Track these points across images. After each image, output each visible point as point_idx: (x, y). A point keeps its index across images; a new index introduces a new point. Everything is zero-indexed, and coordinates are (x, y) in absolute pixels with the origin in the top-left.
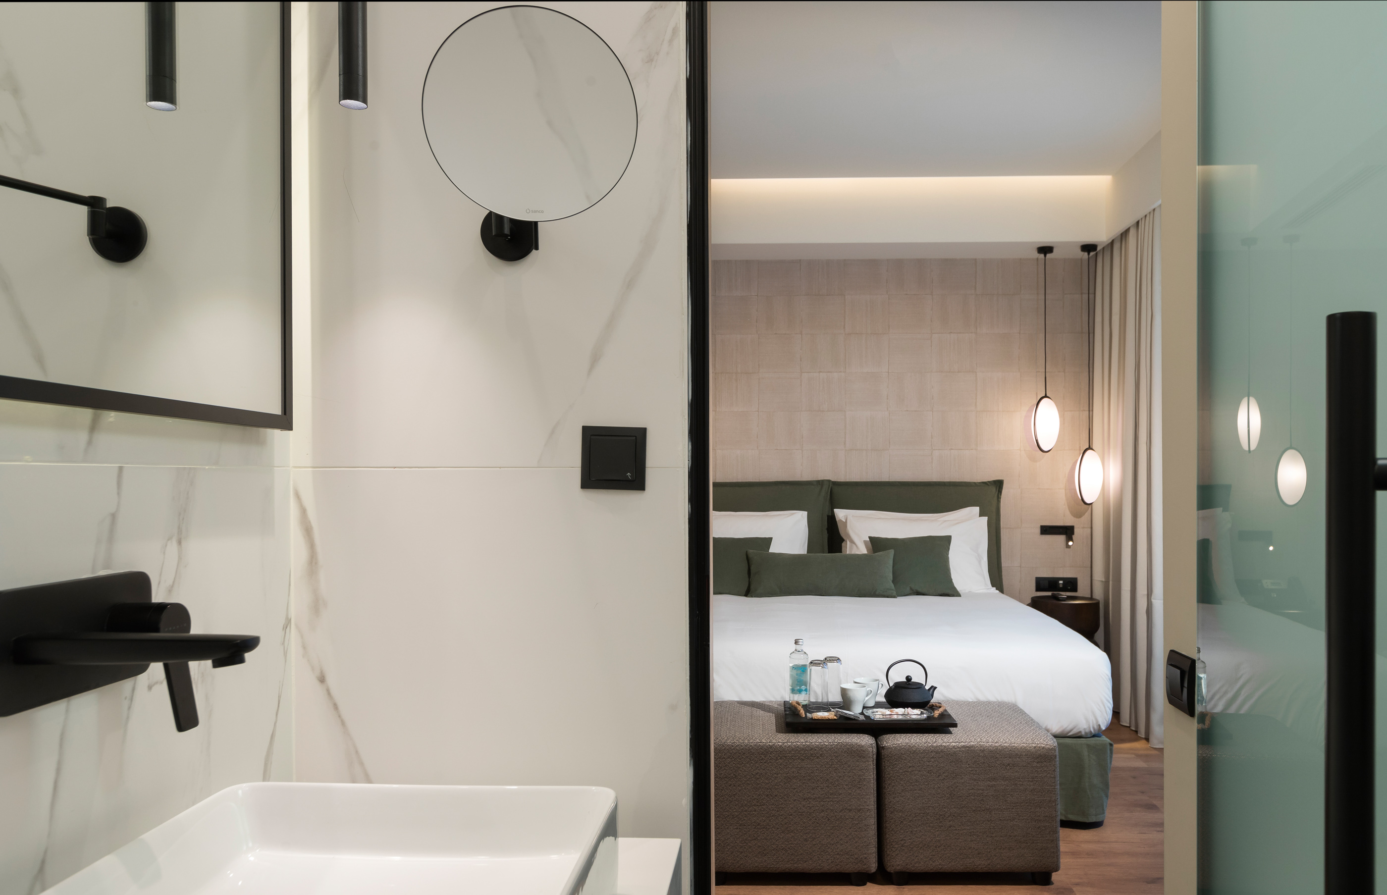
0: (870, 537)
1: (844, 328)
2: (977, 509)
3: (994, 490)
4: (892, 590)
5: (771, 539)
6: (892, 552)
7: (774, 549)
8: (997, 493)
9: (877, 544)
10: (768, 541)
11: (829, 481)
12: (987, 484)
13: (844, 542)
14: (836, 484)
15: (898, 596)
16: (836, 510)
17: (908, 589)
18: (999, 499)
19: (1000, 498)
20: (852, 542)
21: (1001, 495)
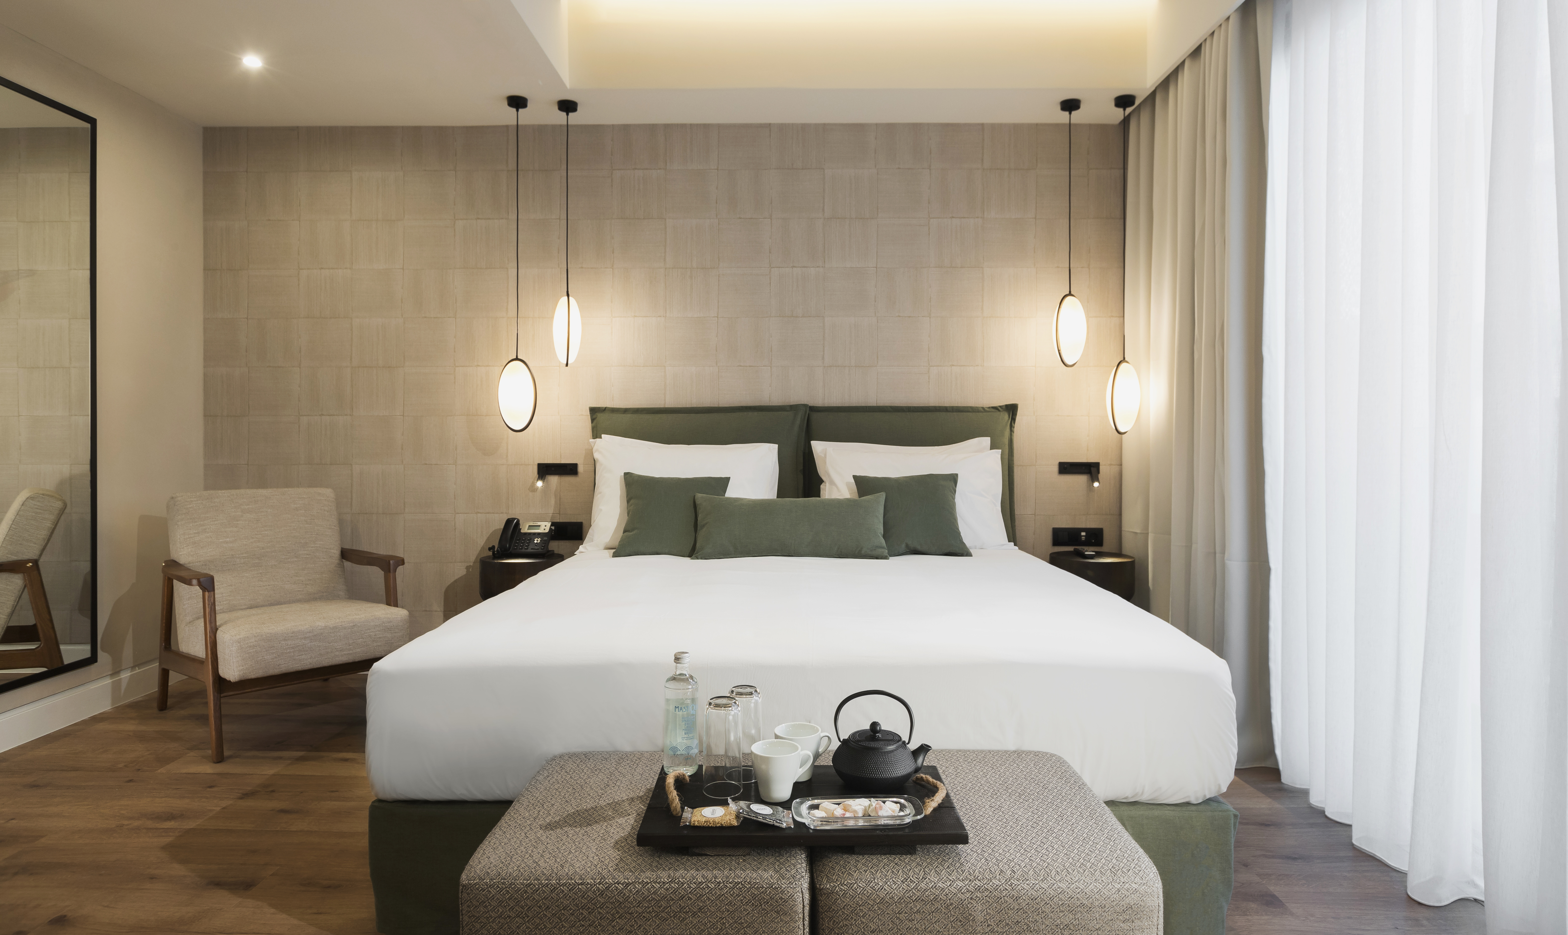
0: (855, 477)
1: (823, 210)
2: (987, 441)
3: (1005, 416)
4: (883, 548)
5: (727, 480)
6: (882, 496)
7: (732, 492)
8: (1010, 420)
9: (864, 485)
10: (723, 483)
11: (805, 406)
12: (999, 410)
13: (823, 484)
14: (813, 409)
15: (891, 556)
16: (814, 443)
17: (903, 546)
18: (1012, 428)
19: (1014, 427)
20: (832, 483)
21: (1014, 423)
